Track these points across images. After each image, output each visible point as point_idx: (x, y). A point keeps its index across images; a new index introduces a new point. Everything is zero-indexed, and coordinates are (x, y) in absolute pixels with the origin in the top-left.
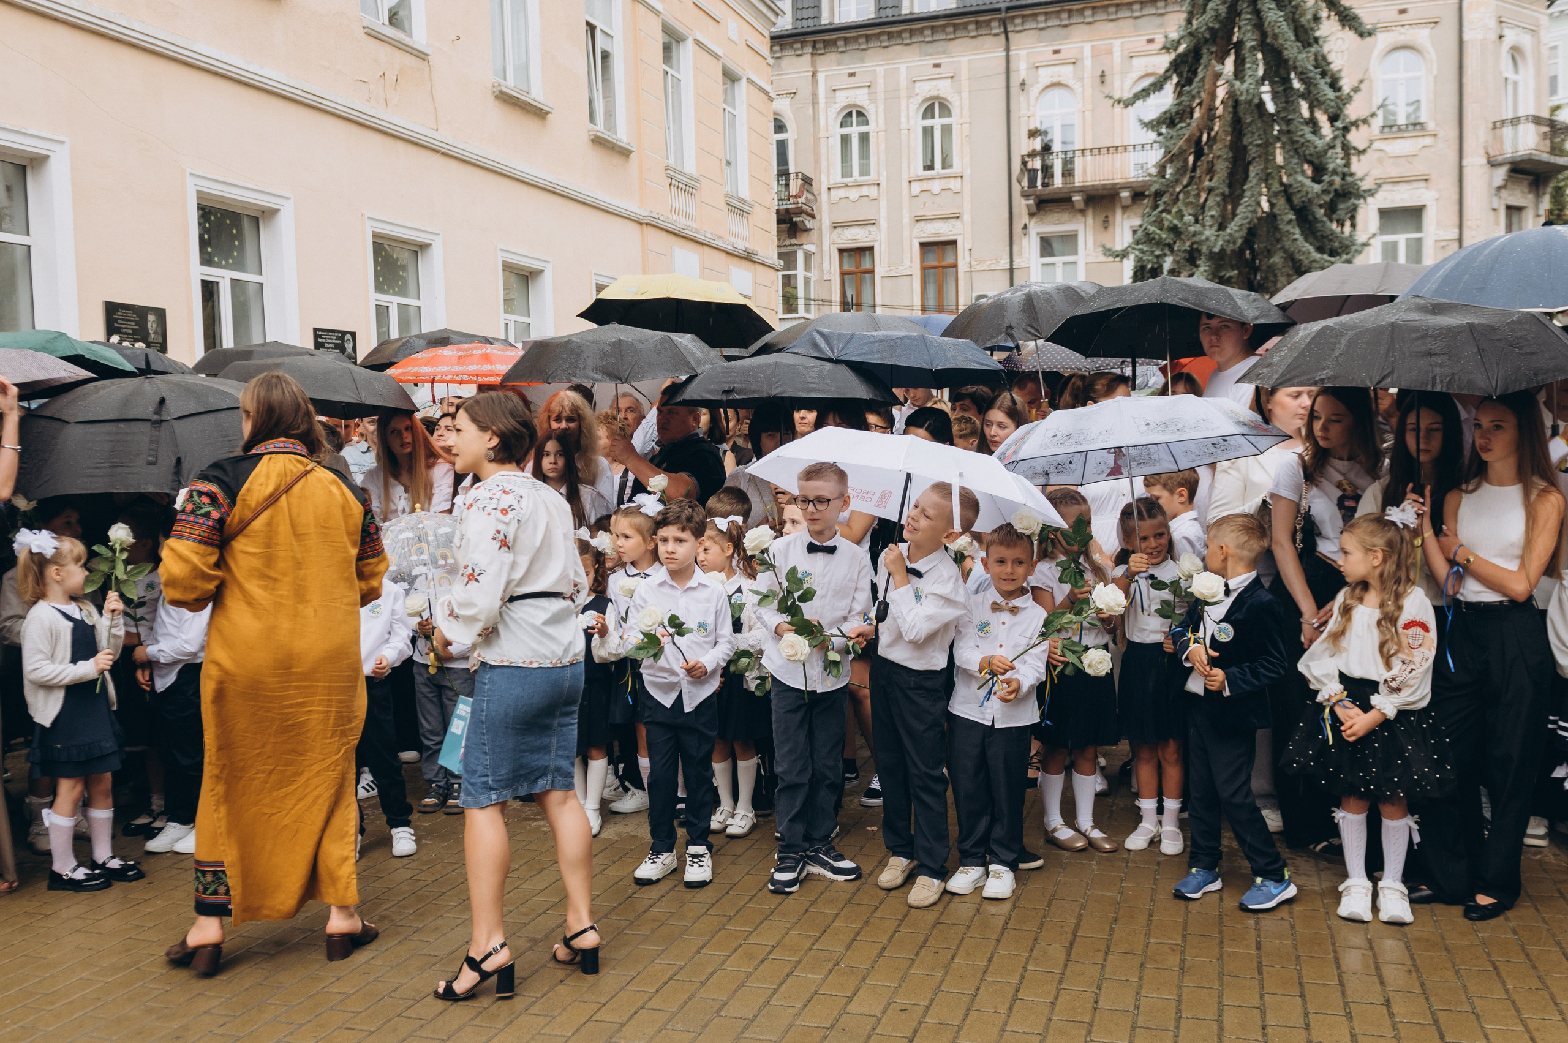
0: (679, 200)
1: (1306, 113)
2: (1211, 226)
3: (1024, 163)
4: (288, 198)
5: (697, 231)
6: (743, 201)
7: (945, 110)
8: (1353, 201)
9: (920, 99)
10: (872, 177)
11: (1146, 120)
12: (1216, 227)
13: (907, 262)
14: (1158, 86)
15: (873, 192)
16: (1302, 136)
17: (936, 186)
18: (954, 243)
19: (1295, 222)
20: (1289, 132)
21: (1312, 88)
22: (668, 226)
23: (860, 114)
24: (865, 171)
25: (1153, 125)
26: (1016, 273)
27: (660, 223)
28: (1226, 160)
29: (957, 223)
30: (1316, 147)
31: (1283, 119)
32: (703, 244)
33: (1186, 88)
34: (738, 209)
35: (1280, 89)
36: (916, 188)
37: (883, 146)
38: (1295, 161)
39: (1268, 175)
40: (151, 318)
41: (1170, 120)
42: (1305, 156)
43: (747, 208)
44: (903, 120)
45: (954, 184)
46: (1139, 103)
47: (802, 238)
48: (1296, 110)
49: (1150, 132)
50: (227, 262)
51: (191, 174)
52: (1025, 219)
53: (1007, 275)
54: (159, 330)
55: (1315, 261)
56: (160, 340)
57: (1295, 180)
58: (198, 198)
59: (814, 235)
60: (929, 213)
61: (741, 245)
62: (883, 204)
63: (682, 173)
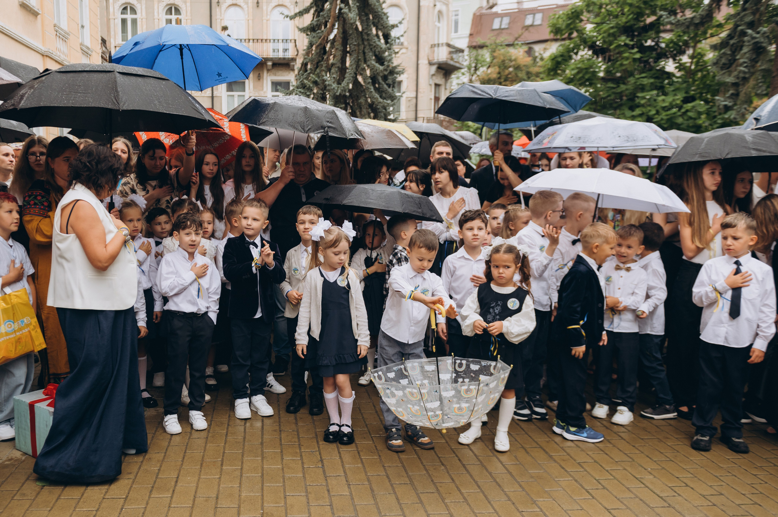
1: (374, 31)
2: (334, 82)
6: (88, 48)
7: (178, 11)
8: (395, 75)
9: (165, 4)
11: (301, 27)
12: (336, 83)
14: (307, 11)
16: (375, 42)
19: (371, 84)
20: (368, 40)
21: (380, 20)
23: (131, 8)
25: (303, 30)
26: (215, 99)
28: (340, 50)
30: (381, 48)
31: (366, 33)
33: (321, 13)
34: (86, 52)
35: (365, 18)
37: (144, 26)
38: (371, 54)
39: (359, 60)
41: (312, 29)
42: (375, 52)
44: (156, 14)
46: (297, 18)
48: (371, 30)
49: (302, 34)
53: (210, 100)
55: (380, 102)
57: (371, 63)
63: (61, 29)
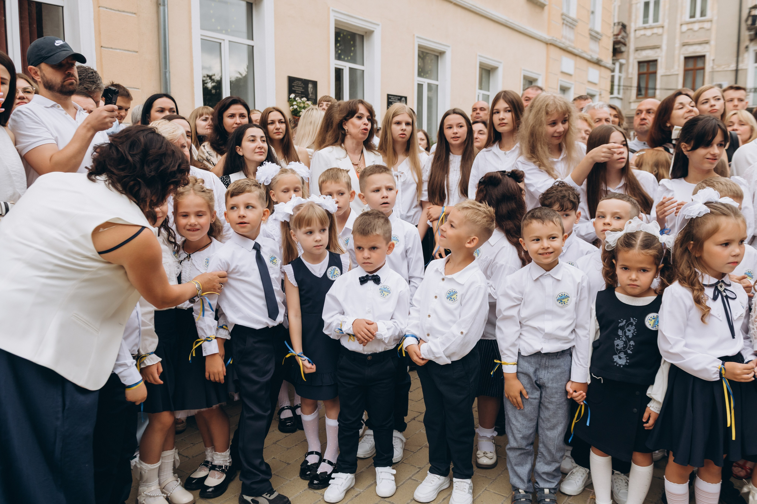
0: (567, 32)
3: (750, 12)
4: (378, 25)
5: (574, 48)
6: (597, 33)
10: (660, 23)
13: (676, 67)
15: (660, 31)
17: (696, 27)
18: (703, 57)
22: (561, 45)
24: (656, 20)
26: (740, 72)
27: (557, 43)
29: (707, 46)
32: (575, 55)
34: (595, 37)
36: (685, 28)
37: (667, 6)
40: (310, 86)
43: (599, 37)
45: (707, 25)
47: (619, 56)
50: (348, 58)
51: (333, 10)
52: (747, 43)
53: (734, 73)
54: (314, 92)
56: (314, 97)
58: (336, 24)
59: (625, 55)
60: (691, 41)
61: (595, 56)
62: (665, 37)
63: (569, 18)
